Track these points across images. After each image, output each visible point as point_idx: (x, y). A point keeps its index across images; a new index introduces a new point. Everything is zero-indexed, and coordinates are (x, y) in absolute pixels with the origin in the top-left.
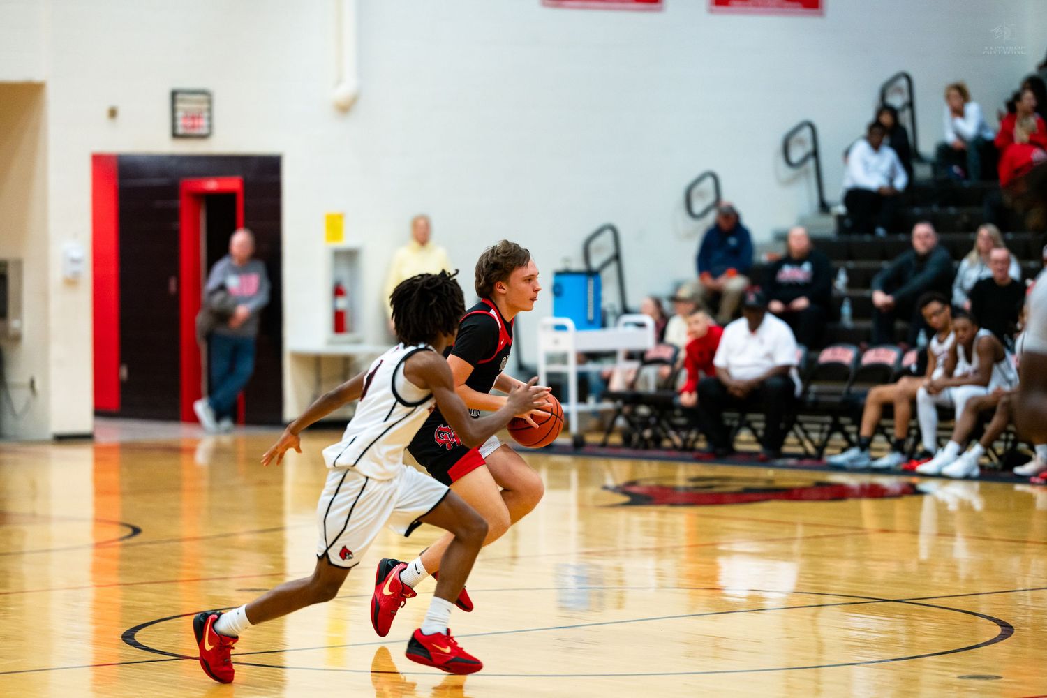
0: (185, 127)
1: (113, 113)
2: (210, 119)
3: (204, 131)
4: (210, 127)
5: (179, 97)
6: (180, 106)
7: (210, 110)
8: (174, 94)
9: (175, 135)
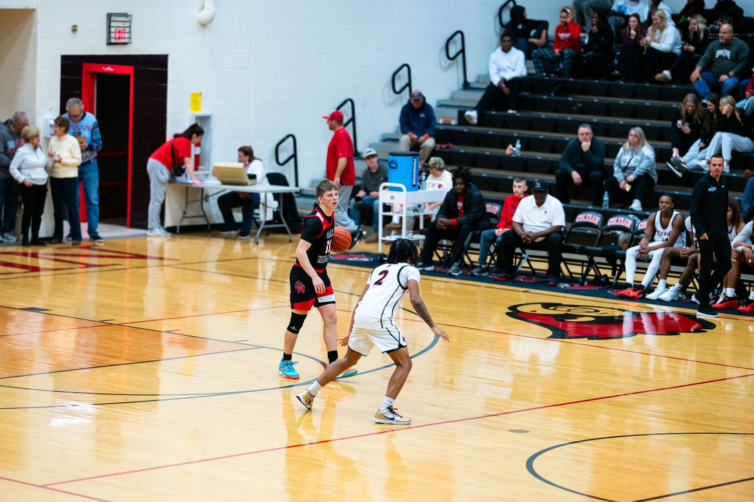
0: (115, 38)
1: (74, 29)
2: (130, 32)
3: (126, 41)
4: (130, 38)
5: (112, 19)
6: (113, 24)
7: (130, 27)
8: (109, 16)
9: (109, 43)
